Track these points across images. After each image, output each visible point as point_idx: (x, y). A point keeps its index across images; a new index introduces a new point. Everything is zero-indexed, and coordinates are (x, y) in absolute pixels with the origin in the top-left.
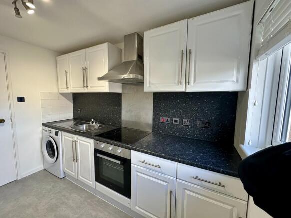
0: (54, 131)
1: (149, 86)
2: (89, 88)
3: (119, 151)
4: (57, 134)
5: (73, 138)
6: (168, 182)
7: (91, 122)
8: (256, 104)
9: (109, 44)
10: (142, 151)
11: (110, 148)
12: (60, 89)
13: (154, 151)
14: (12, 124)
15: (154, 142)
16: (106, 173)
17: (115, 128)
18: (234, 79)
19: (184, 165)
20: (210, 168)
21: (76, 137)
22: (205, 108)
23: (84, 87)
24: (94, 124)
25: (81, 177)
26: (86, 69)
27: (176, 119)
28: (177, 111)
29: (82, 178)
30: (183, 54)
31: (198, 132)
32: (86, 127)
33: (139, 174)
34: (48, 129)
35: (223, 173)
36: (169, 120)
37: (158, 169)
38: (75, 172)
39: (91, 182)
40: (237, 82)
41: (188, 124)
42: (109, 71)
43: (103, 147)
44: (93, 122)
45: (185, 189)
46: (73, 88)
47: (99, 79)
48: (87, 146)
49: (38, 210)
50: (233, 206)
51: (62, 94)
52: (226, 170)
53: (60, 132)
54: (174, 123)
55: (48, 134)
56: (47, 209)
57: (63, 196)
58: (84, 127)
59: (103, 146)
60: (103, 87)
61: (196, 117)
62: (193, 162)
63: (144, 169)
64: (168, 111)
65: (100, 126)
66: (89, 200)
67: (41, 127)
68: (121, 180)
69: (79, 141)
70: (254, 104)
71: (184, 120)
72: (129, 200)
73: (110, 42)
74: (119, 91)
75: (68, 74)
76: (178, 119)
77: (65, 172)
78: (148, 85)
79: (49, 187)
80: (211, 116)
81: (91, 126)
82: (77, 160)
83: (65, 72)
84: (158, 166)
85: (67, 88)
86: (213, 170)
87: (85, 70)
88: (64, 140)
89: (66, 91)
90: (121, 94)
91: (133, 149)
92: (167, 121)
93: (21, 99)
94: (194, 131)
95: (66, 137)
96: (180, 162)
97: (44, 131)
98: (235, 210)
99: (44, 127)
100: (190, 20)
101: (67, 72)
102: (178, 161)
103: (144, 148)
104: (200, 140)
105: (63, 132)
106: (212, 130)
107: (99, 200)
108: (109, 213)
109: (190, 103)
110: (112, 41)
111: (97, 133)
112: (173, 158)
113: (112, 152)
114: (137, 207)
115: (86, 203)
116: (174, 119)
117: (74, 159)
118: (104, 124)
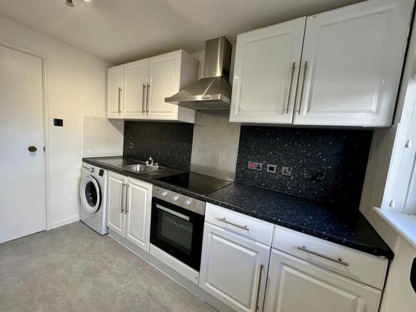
0: (98, 169)
1: (239, 114)
2: (150, 113)
3: (188, 203)
4: (101, 173)
5: (123, 180)
6: (257, 253)
7: (147, 162)
8: (410, 145)
9: (184, 51)
10: (222, 205)
11: (175, 198)
12: (109, 113)
13: (241, 207)
14: (45, 155)
15: (239, 194)
16: (166, 233)
17: (181, 172)
18: (374, 108)
19: (286, 229)
20: (327, 236)
21: (127, 179)
22: (319, 151)
23: (143, 111)
24: (152, 165)
25: (129, 235)
26: (148, 86)
27: (271, 166)
28: (274, 154)
29: (132, 237)
30: (294, 68)
31: (305, 187)
32: (140, 168)
33: (214, 236)
34: (89, 166)
35: (347, 244)
36: (261, 166)
37: (245, 232)
38: (122, 229)
39: (144, 244)
40: (378, 112)
41: (289, 173)
42: (180, 90)
43: (166, 196)
44: (150, 163)
45: (283, 264)
46: (127, 112)
47: (167, 100)
48: (143, 193)
49: (72, 272)
50: (359, 296)
51: (111, 120)
52: (353, 242)
53: (105, 171)
54: (268, 171)
55: (90, 173)
56: (84, 272)
57: (104, 258)
58: (137, 168)
59: (165, 194)
60: (170, 112)
61: (303, 164)
62: (300, 226)
63: (223, 230)
64: (261, 154)
65: (159, 168)
66: (140, 268)
67: (80, 164)
68: (187, 244)
69: (131, 185)
70: (406, 146)
71: (284, 168)
72: (197, 273)
73: (185, 50)
74: (191, 120)
75: (122, 92)
76: (275, 166)
77: (108, 227)
78: (236, 113)
79: (86, 244)
80: (327, 164)
81: (147, 167)
82: (127, 212)
83: (118, 89)
84: (245, 228)
85: (120, 112)
86: (330, 239)
87: (146, 88)
88: (111, 183)
89: (117, 116)
90: (193, 125)
91: (209, 202)
92: (258, 168)
93: (58, 123)
94: (298, 184)
95: (113, 179)
96: (279, 224)
97: (84, 169)
98: (361, 302)
99: (85, 164)
100: (310, 18)
101: (120, 90)
102: (276, 222)
103: (226, 201)
104: (306, 199)
105: (110, 172)
106: (327, 186)
107: (152, 270)
108: (167, 288)
109: (296, 144)
110: (188, 48)
111: (157, 176)
112: (270, 218)
113: (178, 204)
114: (207, 284)
115: (136, 272)
116: (269, 165)
117: (122, 210)
118: (164, 166)
